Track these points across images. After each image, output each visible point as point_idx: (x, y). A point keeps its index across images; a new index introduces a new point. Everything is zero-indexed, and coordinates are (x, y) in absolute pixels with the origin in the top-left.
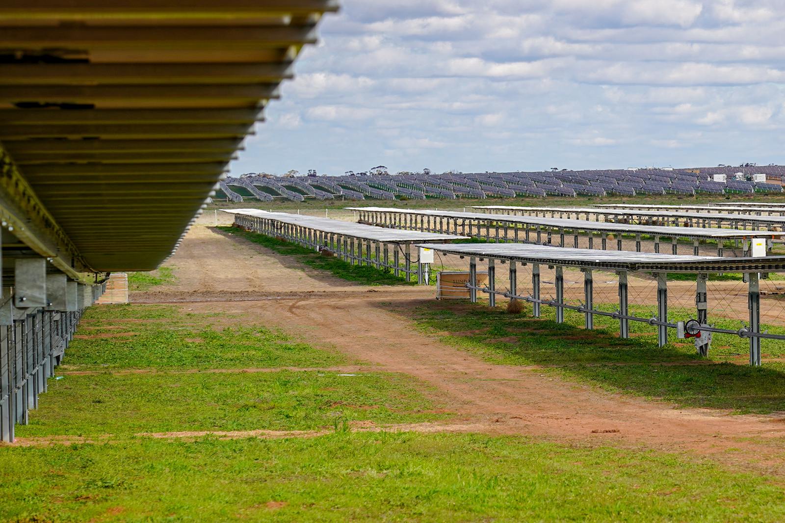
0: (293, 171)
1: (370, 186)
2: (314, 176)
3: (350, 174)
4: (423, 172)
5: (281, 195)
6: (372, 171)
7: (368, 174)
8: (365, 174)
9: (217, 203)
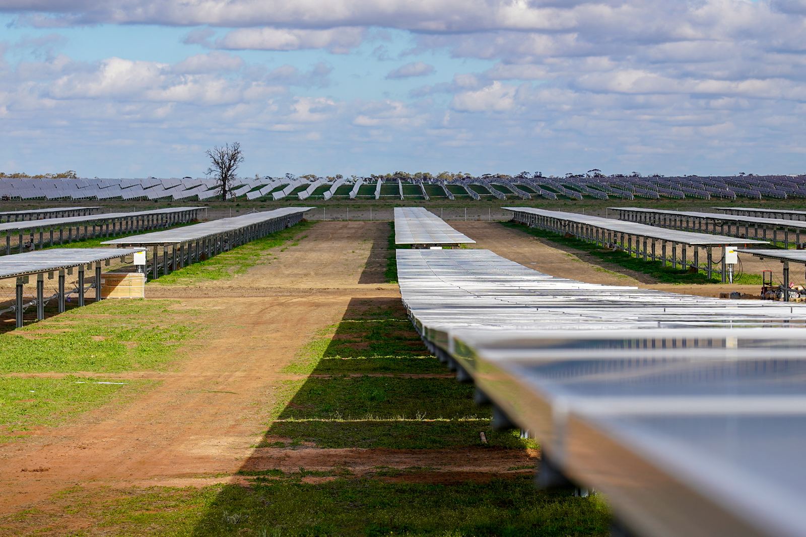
0: (525, 172)
1: (588, 187)
2: (540, 177)
3: (569, 175)
4: (632, 175)
5: (490, 193)
6: (588, 174)
7: (585, 176)
8: (582, 176)
9: (416, 201)
